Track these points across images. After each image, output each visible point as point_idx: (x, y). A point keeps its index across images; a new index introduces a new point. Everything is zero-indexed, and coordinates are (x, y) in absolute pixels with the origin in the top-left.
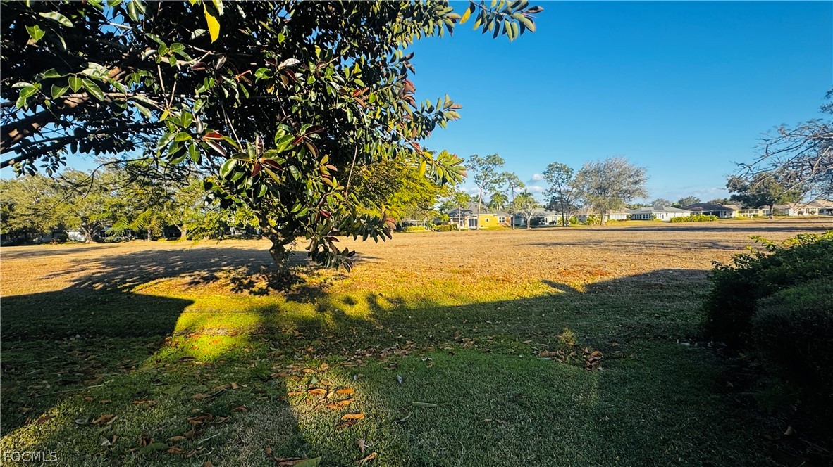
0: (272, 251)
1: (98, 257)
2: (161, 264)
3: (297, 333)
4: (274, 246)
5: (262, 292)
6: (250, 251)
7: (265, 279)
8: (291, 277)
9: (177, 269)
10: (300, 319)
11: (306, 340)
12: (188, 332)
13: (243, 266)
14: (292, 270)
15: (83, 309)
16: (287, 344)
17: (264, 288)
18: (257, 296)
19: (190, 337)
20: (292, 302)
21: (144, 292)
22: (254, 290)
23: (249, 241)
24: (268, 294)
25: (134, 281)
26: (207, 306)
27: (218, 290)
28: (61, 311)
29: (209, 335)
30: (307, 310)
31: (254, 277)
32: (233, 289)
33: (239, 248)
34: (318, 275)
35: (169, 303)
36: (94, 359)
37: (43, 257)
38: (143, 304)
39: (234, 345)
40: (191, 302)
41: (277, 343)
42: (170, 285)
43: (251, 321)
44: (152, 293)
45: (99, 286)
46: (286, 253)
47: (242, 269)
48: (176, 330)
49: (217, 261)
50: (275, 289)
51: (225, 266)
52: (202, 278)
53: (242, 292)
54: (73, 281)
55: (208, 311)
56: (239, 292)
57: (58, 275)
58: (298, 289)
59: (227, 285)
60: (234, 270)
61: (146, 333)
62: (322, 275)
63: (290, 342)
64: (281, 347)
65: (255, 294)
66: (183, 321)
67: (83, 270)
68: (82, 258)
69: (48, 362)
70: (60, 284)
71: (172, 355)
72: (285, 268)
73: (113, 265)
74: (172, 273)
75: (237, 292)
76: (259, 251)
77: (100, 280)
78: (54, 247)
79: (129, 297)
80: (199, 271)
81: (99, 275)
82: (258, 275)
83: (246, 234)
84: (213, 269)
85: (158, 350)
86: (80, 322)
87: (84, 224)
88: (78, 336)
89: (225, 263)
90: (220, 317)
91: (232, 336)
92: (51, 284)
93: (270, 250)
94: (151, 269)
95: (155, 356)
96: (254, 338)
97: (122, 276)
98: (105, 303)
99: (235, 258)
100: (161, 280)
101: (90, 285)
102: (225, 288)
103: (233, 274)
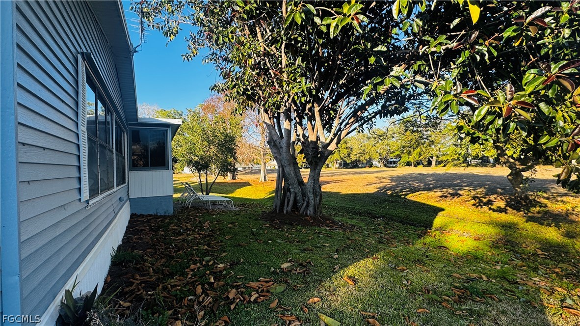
0: (509, 177)
1: (387, 176)
2: (421, 182)
3: (540, 252)
4: (511, 172)
5: (500, 210)
6: (486, 176)
7: (503, 200)
8: (531, 201)
9: (431, 186)
10: (542, 240)
11: (552, 260)
12: (441, 229)
13: (481, 188)
14: (531, 195)
15: (383, 204)
16: (529, 259)
17: (503, 207)
18: (495, 213)
19: (443, 233)
20: (532, 223)
21: (412, 199)
22: (492, 207)
23: (484, 168)
24: (506, 213)
25: (407, 192)
26: (454, 214)
27: (462, 203)
28: (374, 203)
29: (457, 235)
30: (552, 234)
31: (492, 198)
32: (474, 205)
33: (476, 173)
34: (563, 202)
35: (428, 208)
36: (390, 233)
37: (364, 175)
38: (414, 206)
39: (478, 247)
40: (443, 210)
41: (518, 255)
42: (428, 196)
43: (491, 232)
44: (418, 200)
45: (389, 192)
46: (525, 180)
47: (480, 190)
48: (434, 227)
49: (459, 183)
50: (514, 209)
51: (466, 186)
52: (449, 193)
53: (482, 207)
54: (378, 188)
55: (455, 218)
56: (479, 207)
57: (371, 184)
58: (539, 213)
59: (469, 201)
60: (473, 190)
61: (416, 224)
62: (568, 202)
63: (532, 258)
64: (523, 259)
65: (494, 211)
66: (438, 221)
67: (381, 182)
68: (380, 176)
69: (370, 229)
70: (372, 190)
71: (433, 243)
72: (523, 192)
73: (396, 181)
74: (428, 189)
75: (477, 207)
76: (494, 176)
77: (390, 189)
78: (367, 169)
79: (405, 201)
80: (447, 189)
81: (389, 186)
82: (495, 196)
83: (481, 163)
84: (456, 188)
85: (423, 236)
86: (382, 211)
87: (380, 157)
88: (381, 218)
89: (465, 184)
90: (465, 224)
91: (475, 240)
92: (368, 189)
93: (507, 176)
94: (416, 185)
95: (422, 240)
96: (495, 245)
97: (400, 188)
98: (393, 202)
99: (473, 182)
100: (422, 192)
101: (385, 191)
102: (467, 203)
103: (473, 193)
